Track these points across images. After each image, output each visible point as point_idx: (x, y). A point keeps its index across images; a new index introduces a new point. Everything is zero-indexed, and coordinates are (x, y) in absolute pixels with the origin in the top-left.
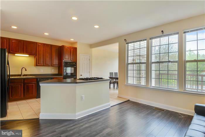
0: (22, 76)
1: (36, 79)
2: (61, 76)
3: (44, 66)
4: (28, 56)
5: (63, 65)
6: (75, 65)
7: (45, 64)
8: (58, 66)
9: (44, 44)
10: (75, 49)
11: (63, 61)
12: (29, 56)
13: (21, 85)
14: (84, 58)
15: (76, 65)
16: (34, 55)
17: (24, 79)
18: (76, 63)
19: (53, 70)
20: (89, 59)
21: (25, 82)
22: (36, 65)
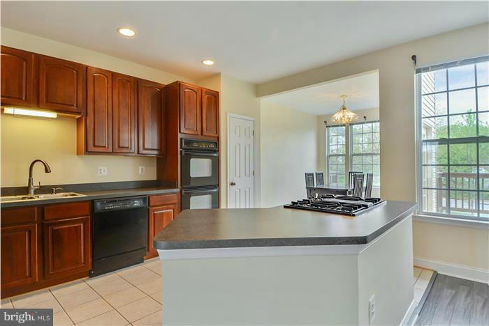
0: (32, 191)
1: (87, 206)
2: (175, 190)
3: (113, 153)
4: (54, 115)
5: (179, 149)
6: (215, 152)
7: (119, 147)
8: (156, 152)
9: (114, 75)
10: (214, 97)
11: (180, 136)
12: (59, 117)
13: (30, 232)
14: (238, 128)
15: (217, 151)
16: (79, 113)
17: (43, 207)
18: (217, 144)
19: (140, 168)
20: (252, 130)
21: (45, 218)
22: (87, 152)
